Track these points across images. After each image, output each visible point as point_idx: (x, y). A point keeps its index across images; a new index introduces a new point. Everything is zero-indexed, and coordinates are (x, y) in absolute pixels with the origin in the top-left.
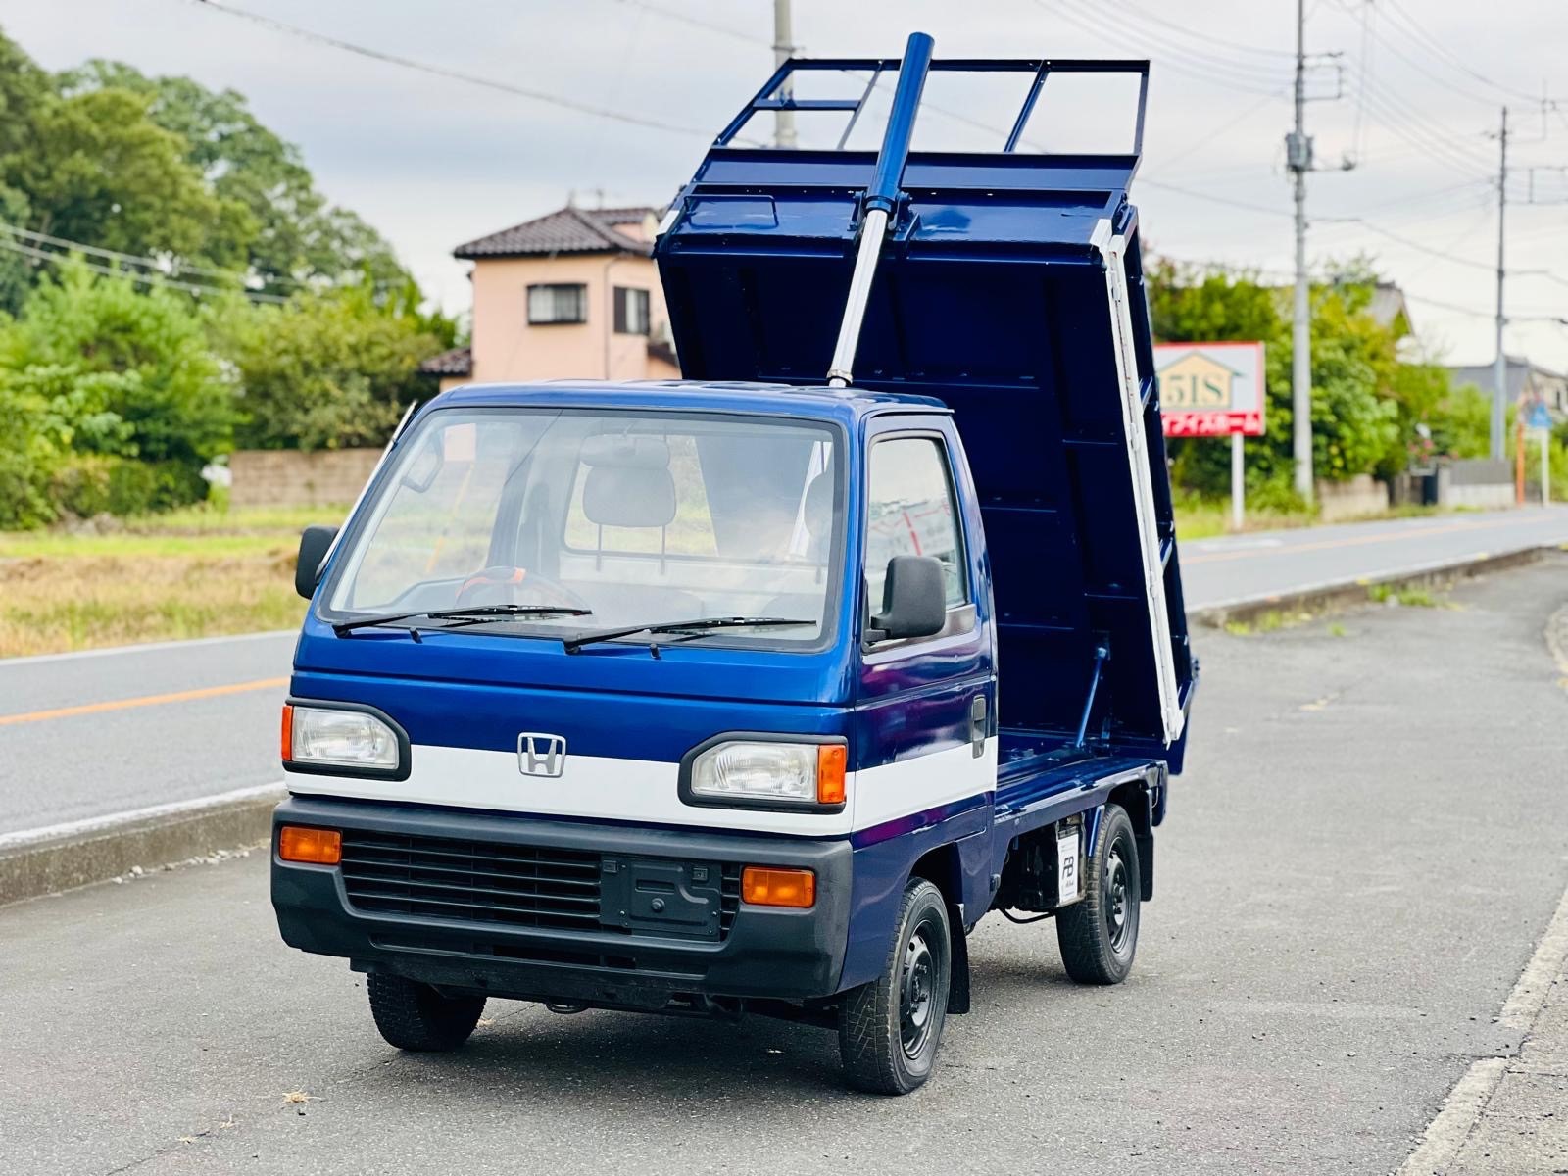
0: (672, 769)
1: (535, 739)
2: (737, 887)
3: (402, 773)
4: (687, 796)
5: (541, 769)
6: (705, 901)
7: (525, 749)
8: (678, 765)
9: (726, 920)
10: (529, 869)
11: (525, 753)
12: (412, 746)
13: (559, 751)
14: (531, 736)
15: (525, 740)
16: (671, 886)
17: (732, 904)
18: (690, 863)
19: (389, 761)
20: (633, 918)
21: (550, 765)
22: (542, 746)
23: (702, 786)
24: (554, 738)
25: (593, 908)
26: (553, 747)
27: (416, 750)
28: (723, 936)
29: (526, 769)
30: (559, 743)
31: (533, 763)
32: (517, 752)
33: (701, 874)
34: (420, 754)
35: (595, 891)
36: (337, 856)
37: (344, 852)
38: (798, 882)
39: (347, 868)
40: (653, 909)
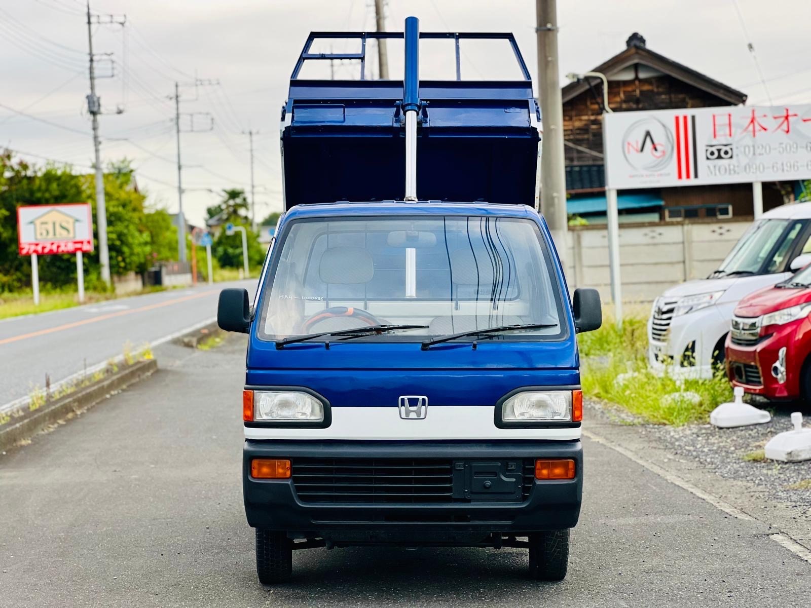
0: (492, 409)
1: (409, 399)
2: (533, 471)
3: (326, 422)
4: (499, 423)
5: (413, 415)
6: (514, 480)
7: (403, 404)
8: (493, 408)
9: (526, 489)
10: (408, 472)
11: (403, 407)
12: (332, 408)
13: (424, 404)
14: (406, 397)
15: (403, 400)
16: (495, 474)
17: (531, 481)
18: (505, 460)
19: (318, 417)
20: (472, 493)
21: (418, 413)
22: (413, 403)
23: (508, 418)
24: (421, 397)
25: (449, 490)
26: (420, 403)
27: (334, 410)
28: (524, 499)
29: (404, 416)
30: (424, 400)
31: (408, 413)
32: (398, 407)
33: (512, 466)
34: (337, 412)
35: (449, 481)
36: (288, 473)
37: (294, 471)
38: (566, 466)
39: (295, 480)
40: (485, 487)
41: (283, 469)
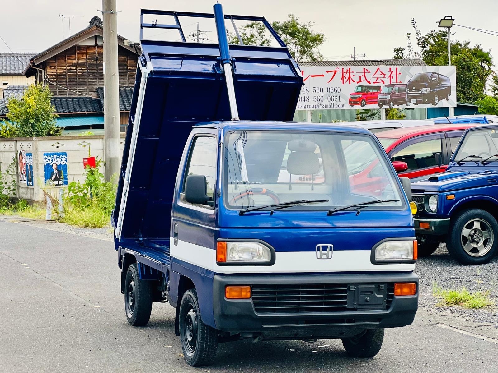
0: (369, 252)
1: (322, 246)
2: (393, 291)
3: (272, 262)
4: (374, 261)
5: (324, 257)
6: (382, 296)
7: (319, 250)
9: (389, 302)
10: (321, 292)
11: (319, 251)
12: (276, 252)
13: (331, 249)
14: (321, 245)
15: (319, 247)
16: (372, 293)
17: (392, 296)
18: (378, 284)
19: (267, 259)
20: (359, 305)
21: (327, 255)
22: (325, 248)
23: (378, 258)
24: (329, 245)
25: (345, 303)
26: (328, 249)
28: (388, 308)
29: (319, 257)
30: (331, 247)
32: (316, 251)
33: (382, 287)
34: (279, 255)
35: (345, 297)
36: (249, 295)
37: (252, 293)
38: (410, 287)
39: (254, 299)
40: (366, 301)
41: (246, 293)
